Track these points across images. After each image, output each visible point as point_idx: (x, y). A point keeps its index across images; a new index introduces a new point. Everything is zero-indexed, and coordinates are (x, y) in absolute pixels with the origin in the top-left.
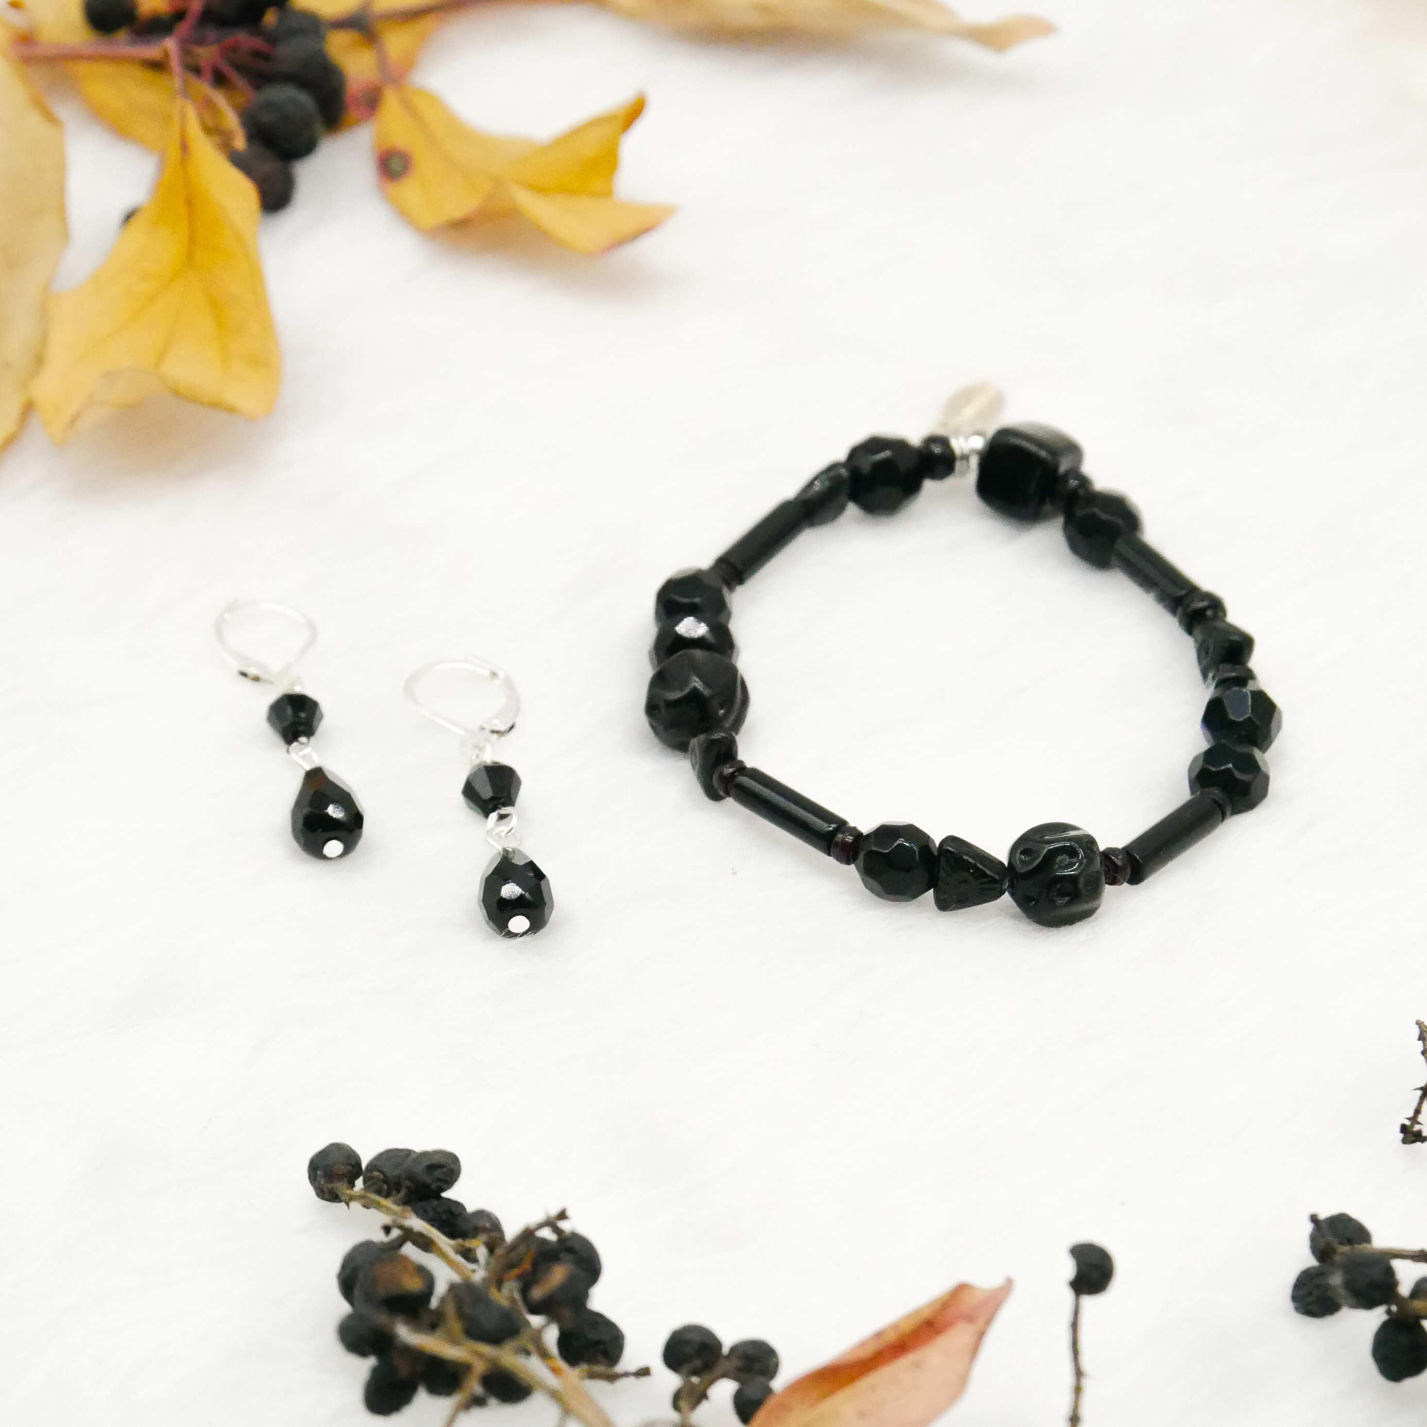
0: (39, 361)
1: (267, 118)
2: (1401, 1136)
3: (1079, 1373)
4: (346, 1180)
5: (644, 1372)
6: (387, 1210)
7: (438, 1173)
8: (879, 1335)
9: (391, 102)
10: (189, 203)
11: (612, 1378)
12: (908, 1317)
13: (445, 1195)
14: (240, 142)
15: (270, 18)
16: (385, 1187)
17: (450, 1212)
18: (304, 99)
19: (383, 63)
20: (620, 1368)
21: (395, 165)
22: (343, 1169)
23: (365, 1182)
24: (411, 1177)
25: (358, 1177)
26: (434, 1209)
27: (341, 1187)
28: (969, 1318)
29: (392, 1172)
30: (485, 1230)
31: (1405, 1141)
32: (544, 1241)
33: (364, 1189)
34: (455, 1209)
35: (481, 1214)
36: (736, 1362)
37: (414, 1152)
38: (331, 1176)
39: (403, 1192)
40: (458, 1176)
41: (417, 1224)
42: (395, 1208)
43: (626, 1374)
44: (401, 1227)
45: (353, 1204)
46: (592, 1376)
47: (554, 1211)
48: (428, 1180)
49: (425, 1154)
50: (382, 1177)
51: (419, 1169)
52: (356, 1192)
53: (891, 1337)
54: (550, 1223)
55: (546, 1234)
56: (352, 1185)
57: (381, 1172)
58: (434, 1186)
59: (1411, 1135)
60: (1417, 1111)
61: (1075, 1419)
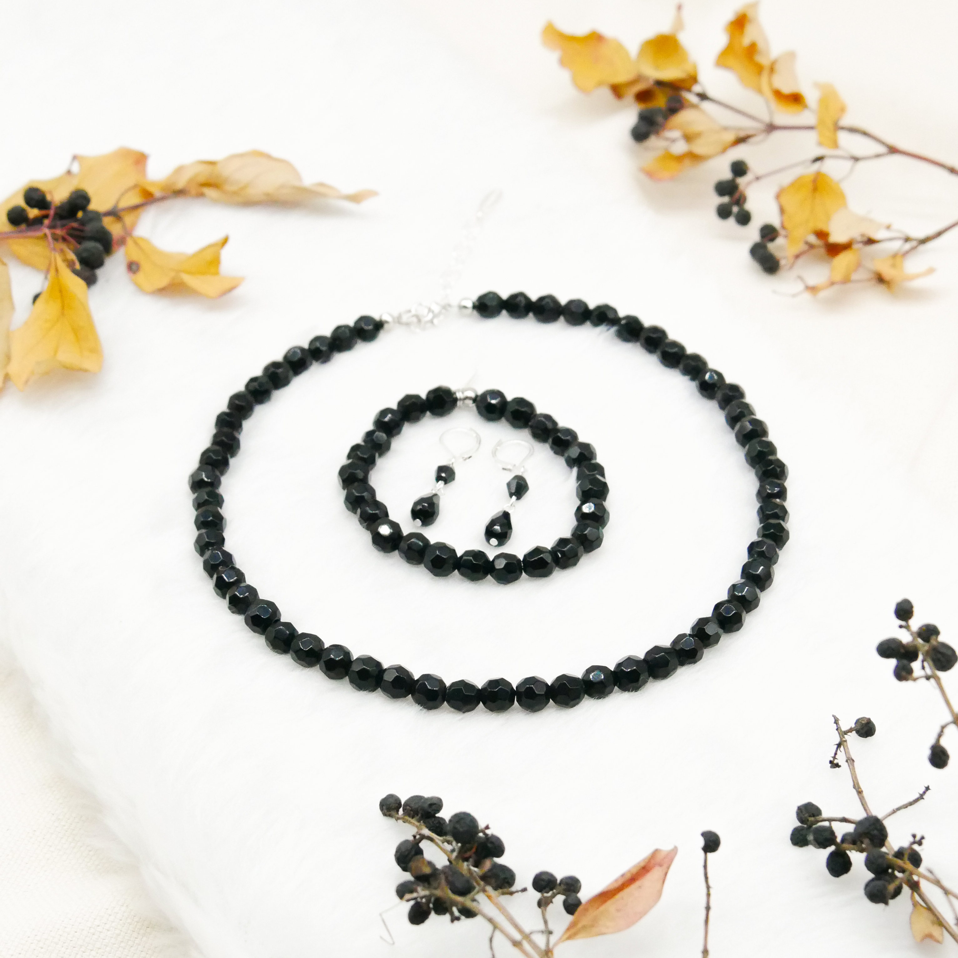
0: (8, 358)
1: (85, 255)
2: (830, 765)
3: (708, 887)
4: (396, 810)
5: (525, 890)
6: (413, 824)
7: (434, 807)
9: (129, 242)
10: (61, 291)
11: (511, 893)
12: (635, 866)
13: (437, 815)
14: (78, 266)
15: (80, 214)
16: (412, 812)
17: (439, 823)
18: (99, 246)
19: (124, 227)
20: (513, 889)
21: (134, 267)
22: (394, 806)
23: (403, 810)
24: (423, 809)
25: (400, 808)
26: (433, 822)
27: (393, 813)
28: (661, 865)
29: (415, 806)
31: (831, 767)
32: (480, 838)
33: (403, 814)
34: (441, 821)
36: (563, 887)
37: (424, 797)
38: (388, 808)
39: (419, 815)
40: (442, 809)
41: (426, 832)
42: (418, 824)
43: (517, 892)
44: (420, 834)
45: (399, 821)
46: (503, 894)
48: (430, 811)
49: (428, 799)
50: (410, 809)
51: (426, 806)
52: (400, 816)
53: (628, 876)
54: (482, 830)
55: (481, 835)
56: (398, 811)
57: (410, 807)
58: (432, 812)
59: (834, 765)
60: (836, 754)
61: (708, 908)
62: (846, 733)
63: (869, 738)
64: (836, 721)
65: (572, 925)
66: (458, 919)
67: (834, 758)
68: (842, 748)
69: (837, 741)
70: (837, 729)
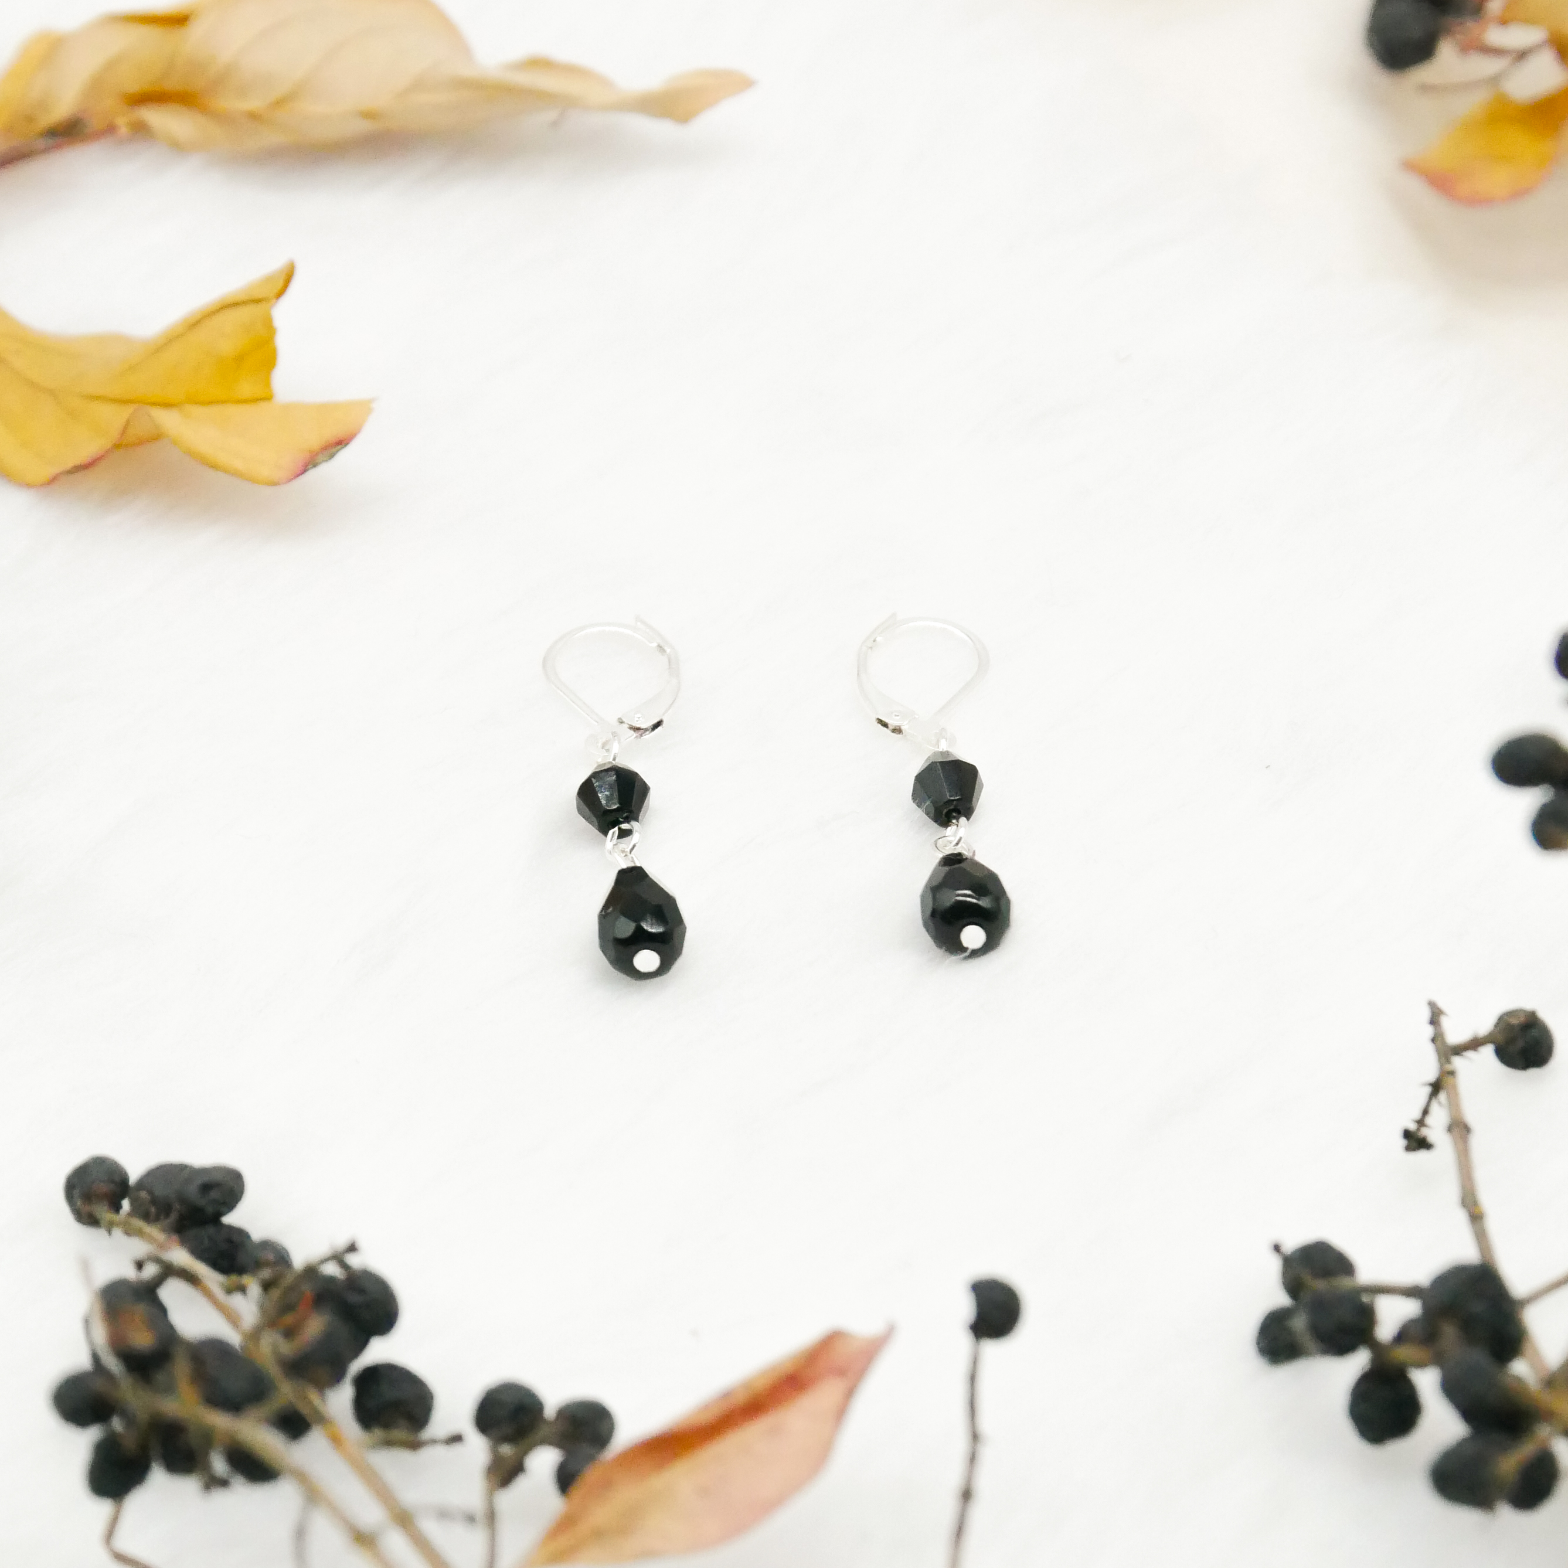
2: (1404, 1142)
3: (975, 1437)
4: (109, 1202)
5: (456, 1439)
6: (150, 1239)
7: (214, 1194)
8: (727, 1395)
11: (415, 1445)
13: (226, 1219)
16: (153, 1210)
17: (230, 1241)
20: (428, 1433)
22: (104, 1188)
23: (132, 1204)
24: (182, 1200)
25: (123, 1198)
27: (103, 1211)
28: (841, 1372)
29: (160, 1191)
30: (267, 1264)
31: (1405, 1148)
32: (331, 1280)
33: (132, 1213)
34: (238, 1238)
35: (267, 1245)
36: (561, 1428)
37: (189, 1167)
38: (89, 1197)
39: (174, 1216)
40: (239, 1200)
41: (180, 1256)
42: (159, 1236)
43: (434, 1442)
44: (158, 1260)
45: (116, 1233)
47: (341, 1242)
48: (204, 1203)
50: (150, 1197)
51: (192, 1191)
52: (120, 1219)
53: (741, 1398)
54: (338, 1258)
55: (331, 1269)
56: (117, 1208)
57: (151, 1193)
58: (210, 1210)
59: (1415, 1141)
60: (1426, 1112)
61: (967, 1495)
62: (1458, 1050)
63: (1533, 1072)
64: (1435, 1017)
65: (564, 1524)
66: (224, 1483)
67: (1421, 1123)
68: (1442, 1096)
69: (1432, 1075)
70: (1433, 1040)
